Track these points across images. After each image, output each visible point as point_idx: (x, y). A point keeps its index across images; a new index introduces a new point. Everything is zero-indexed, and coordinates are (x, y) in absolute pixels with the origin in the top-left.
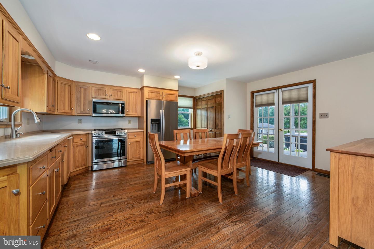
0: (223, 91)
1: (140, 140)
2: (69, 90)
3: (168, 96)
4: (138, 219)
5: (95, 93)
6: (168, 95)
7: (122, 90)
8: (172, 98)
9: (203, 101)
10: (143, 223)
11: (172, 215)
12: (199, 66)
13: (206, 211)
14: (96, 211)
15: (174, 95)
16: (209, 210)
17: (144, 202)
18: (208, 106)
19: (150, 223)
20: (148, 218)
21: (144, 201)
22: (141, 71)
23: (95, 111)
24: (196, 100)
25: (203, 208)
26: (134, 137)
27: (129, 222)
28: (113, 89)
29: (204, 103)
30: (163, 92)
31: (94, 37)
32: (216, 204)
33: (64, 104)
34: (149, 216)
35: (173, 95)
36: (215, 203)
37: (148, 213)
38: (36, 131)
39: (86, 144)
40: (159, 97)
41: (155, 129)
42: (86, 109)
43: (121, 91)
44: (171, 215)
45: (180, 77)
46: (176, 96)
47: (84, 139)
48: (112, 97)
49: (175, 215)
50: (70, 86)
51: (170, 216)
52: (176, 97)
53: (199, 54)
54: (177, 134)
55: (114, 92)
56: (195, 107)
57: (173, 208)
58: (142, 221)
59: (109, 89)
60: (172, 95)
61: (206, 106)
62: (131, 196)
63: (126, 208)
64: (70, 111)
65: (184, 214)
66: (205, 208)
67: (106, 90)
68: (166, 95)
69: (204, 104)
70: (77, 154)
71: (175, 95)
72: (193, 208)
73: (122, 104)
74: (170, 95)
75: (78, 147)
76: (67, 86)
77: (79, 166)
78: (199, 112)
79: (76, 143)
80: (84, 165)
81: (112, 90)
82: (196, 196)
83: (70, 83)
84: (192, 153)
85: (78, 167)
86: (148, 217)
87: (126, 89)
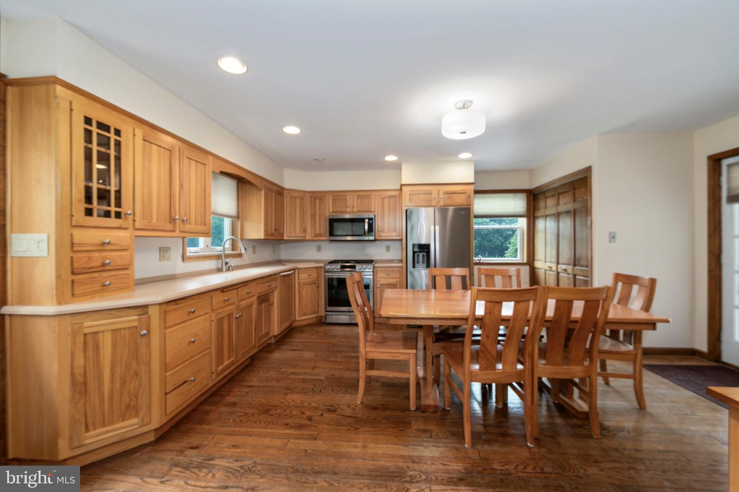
0: (589, 169)
1: (397, 282)
2: (301, 205)
3: (450, 197)
4: (308, 413)
5: (333, 205)
6: (451, 195)
7: (370, 195)
8: (459, 200)
9: (549, 197)
10: (309, 422)
11: (356, 429)
12: (465, 133)
13: (419, 447)
14: (278, 381)
15: (464, 195)
16: (427, 447)
17: (339, 391)
18: (557, 209)
19: (315, 426)
20: (321, 417)
21: (341, 389)
22: (391, 158)
23: (331, 234)
24: (534, 197)
25: (419, 439)
26: (385, 276)
27: (294, 413)
28: (357, 196)
29: (550, 202)
30: (439, 191)
31: (292, 130)
32: (454, 443)
33: (295, 225)
34: (324, 415)
35: (461, 195)
36: (456, 441)
37: (329, 409)
38: (263, 262)
39: (317, 282)
40: (431, 201)
41: (423, 262)
42: (322, 230)
43: (369, 197)
44: (353, 427)
45: (472, 155)
46: (467, 195)
47: (314, 275)
48: (355, 210)
49: (361, 429)
50: (302, 199)
51: (351, 428)
52: (469, 196)
53: (466, 106)
54: (437, 278)
55: (359, 200)
56: (532, 214)
57: (368, 417)
58: (310, 419)
59: (352, 197)
60: (458, 195)
61: (553, 211)
62: (333, 375)
63: (311, 391)
64: (303, 235)
65: (376, 435)
66: (422, 441)
67: (346, 199)
68: (446, 195)
69: (549, 205)
70: (304, 296)
71: (466, 193)
72: (403, 430)
73: (370, 219)
74: (454, 195)
75: (306, 286)
76: (298, 200)
77: (308, 313)
78: (540, 224)
79: (303, 281)
80: (314, 313)
81: (355, 197)
82: (430, 411)
83: (302, 195)
84: (407, 320)
85: (305, 314)
86: (322, 415)
87: (376, 194)
